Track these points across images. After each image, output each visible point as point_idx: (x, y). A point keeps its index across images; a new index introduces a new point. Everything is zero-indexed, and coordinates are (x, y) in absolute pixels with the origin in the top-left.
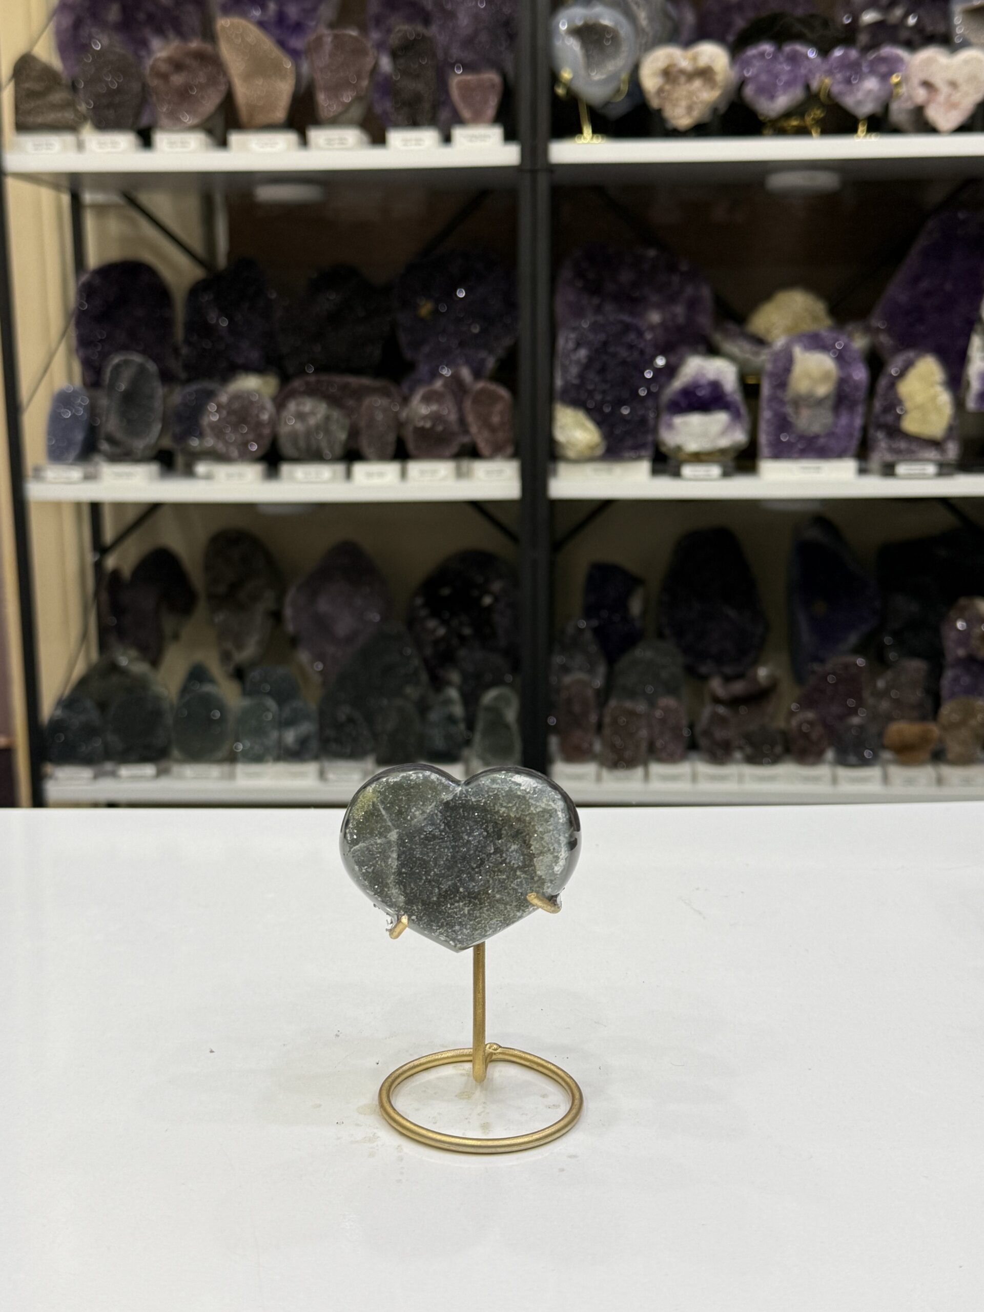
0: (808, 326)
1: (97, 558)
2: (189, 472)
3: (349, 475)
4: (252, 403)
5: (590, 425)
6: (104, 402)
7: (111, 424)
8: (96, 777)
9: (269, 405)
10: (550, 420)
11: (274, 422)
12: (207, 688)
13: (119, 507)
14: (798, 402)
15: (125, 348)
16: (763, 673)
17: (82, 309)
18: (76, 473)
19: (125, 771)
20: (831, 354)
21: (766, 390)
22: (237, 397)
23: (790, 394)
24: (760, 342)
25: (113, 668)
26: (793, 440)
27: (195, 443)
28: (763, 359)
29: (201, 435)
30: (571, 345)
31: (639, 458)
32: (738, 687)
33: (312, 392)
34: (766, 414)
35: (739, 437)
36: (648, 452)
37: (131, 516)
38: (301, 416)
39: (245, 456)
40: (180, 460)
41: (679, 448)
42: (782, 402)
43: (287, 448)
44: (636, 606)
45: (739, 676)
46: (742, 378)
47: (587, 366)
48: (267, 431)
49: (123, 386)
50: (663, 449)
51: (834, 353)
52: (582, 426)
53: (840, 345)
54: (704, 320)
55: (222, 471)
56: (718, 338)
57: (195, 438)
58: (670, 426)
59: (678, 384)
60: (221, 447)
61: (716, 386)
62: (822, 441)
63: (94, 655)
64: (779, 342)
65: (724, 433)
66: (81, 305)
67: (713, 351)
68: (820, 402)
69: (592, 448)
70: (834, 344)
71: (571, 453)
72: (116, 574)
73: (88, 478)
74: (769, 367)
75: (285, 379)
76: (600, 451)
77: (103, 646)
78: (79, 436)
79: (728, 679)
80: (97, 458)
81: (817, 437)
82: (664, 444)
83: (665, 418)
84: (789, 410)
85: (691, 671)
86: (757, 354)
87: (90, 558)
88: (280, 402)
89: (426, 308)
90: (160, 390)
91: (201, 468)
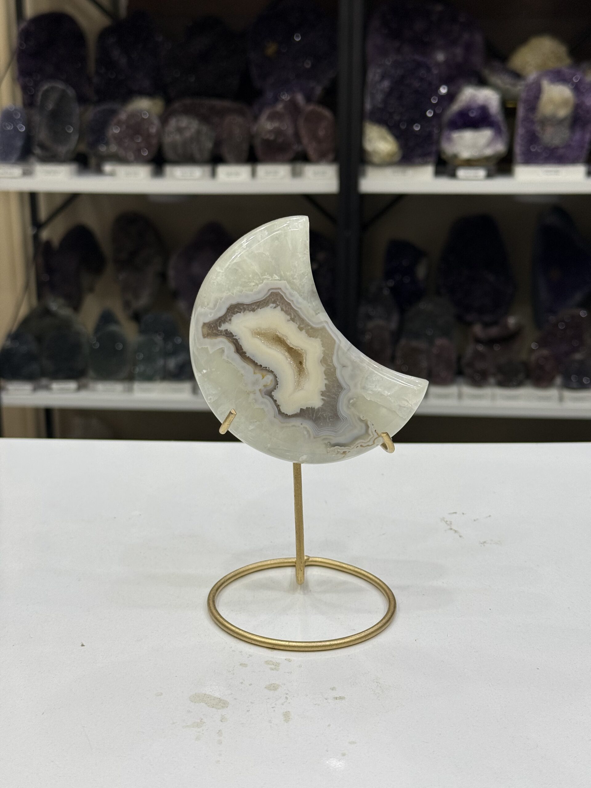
0: (553, 64)
1: (34, 232)
2: (99, 171)
3: (213, 174)
4: (144, 119)
5: (390, 138)
6: (37, 118)
7: (42, 135)
8: (35, 389)
9: (156, 121)
10: (360, 135)
11: (160, 134)
12: (113, 328)
13: (50, 195)
14: (545, 121)
15: (52, 77)
16: (512, 321)
17: (21, 48)
18: (17, 171)
19: (56, 386)
20: (570, 85)
21: (521, 112)
22: (132, 115)
23: (539, 115)
24: (517, 76)
25: (47, 312)
26: (539, 151)
27: (103, 149)
28: (519, 89)
29: (107, 144)
30: (377, 78)
31: (425, 163)
32: (494, 331)
33: (187, 111)
34: (520, 131)
35: (500, 147)
36: (432, 159)
37: (58, 202)
38: (180, 130)
39: (139, 160)
40: (93, 161)
41: (455, 156)
42: (532, 122)
43: (169, 153)
44: (421, 271)
45: (495, 323)
46: (504, 103)
47: (389, 94)
48: (154, 141)
49: (50, 106)
50: (444, 157)
51: (573, 84)
52: (384, 139)
53: (577, 79)
54: (477, 59)
55: (122, 170)
56: (486, 72)
57: (104, 145)
58: (449, 139)
59: (456, 107)
60: (122, 153)
61: (484, 110)
62: (561, 152)
63: (34, 302)
64: (532, 76)
65: (489, 144)
66: (21, 45)
67: (482, 82)
68: (560, 122)
69: (391, 155)
70: (573, 78)
71: (376, 159)
72: (48, 244)
73: (27, 173)
74: (523, 95)
75: (168, 101)
76: (397, 158)
77: (40, 296)
78: (19, 143)
79: (486, 325)
80: (33, 159)
81: (557, 148)
82: (444, 153)
83: (446, 133)
84: (538, 128)
85: (460, 318)
86: (514, 85)
87: (30, 231)
88: (164, 119)
89: (271, 49)
90: (76, 109)
91: (108, 168)
